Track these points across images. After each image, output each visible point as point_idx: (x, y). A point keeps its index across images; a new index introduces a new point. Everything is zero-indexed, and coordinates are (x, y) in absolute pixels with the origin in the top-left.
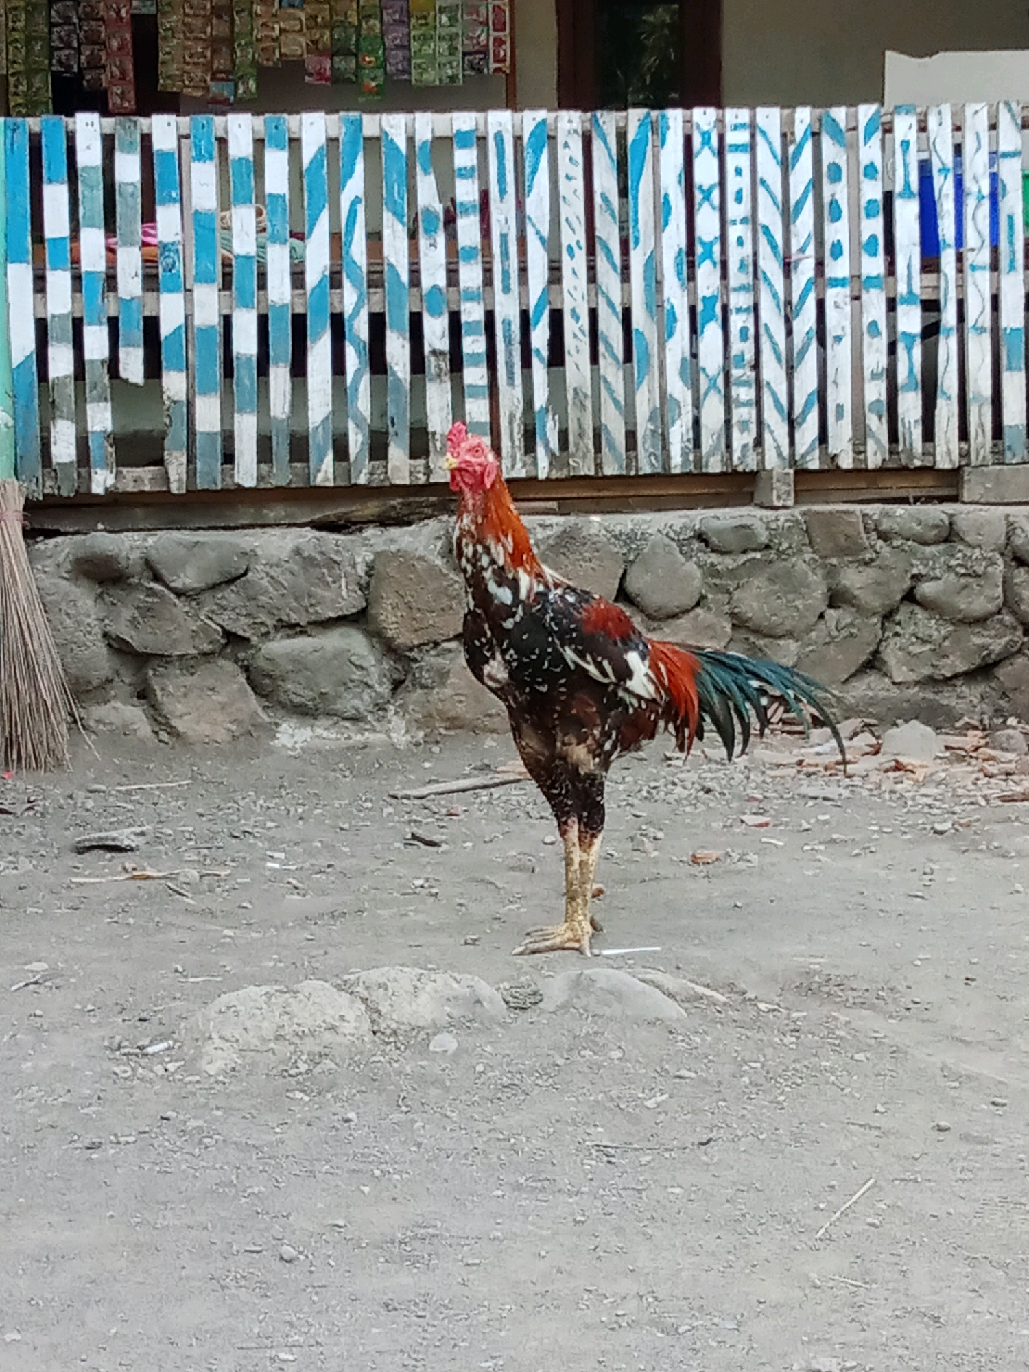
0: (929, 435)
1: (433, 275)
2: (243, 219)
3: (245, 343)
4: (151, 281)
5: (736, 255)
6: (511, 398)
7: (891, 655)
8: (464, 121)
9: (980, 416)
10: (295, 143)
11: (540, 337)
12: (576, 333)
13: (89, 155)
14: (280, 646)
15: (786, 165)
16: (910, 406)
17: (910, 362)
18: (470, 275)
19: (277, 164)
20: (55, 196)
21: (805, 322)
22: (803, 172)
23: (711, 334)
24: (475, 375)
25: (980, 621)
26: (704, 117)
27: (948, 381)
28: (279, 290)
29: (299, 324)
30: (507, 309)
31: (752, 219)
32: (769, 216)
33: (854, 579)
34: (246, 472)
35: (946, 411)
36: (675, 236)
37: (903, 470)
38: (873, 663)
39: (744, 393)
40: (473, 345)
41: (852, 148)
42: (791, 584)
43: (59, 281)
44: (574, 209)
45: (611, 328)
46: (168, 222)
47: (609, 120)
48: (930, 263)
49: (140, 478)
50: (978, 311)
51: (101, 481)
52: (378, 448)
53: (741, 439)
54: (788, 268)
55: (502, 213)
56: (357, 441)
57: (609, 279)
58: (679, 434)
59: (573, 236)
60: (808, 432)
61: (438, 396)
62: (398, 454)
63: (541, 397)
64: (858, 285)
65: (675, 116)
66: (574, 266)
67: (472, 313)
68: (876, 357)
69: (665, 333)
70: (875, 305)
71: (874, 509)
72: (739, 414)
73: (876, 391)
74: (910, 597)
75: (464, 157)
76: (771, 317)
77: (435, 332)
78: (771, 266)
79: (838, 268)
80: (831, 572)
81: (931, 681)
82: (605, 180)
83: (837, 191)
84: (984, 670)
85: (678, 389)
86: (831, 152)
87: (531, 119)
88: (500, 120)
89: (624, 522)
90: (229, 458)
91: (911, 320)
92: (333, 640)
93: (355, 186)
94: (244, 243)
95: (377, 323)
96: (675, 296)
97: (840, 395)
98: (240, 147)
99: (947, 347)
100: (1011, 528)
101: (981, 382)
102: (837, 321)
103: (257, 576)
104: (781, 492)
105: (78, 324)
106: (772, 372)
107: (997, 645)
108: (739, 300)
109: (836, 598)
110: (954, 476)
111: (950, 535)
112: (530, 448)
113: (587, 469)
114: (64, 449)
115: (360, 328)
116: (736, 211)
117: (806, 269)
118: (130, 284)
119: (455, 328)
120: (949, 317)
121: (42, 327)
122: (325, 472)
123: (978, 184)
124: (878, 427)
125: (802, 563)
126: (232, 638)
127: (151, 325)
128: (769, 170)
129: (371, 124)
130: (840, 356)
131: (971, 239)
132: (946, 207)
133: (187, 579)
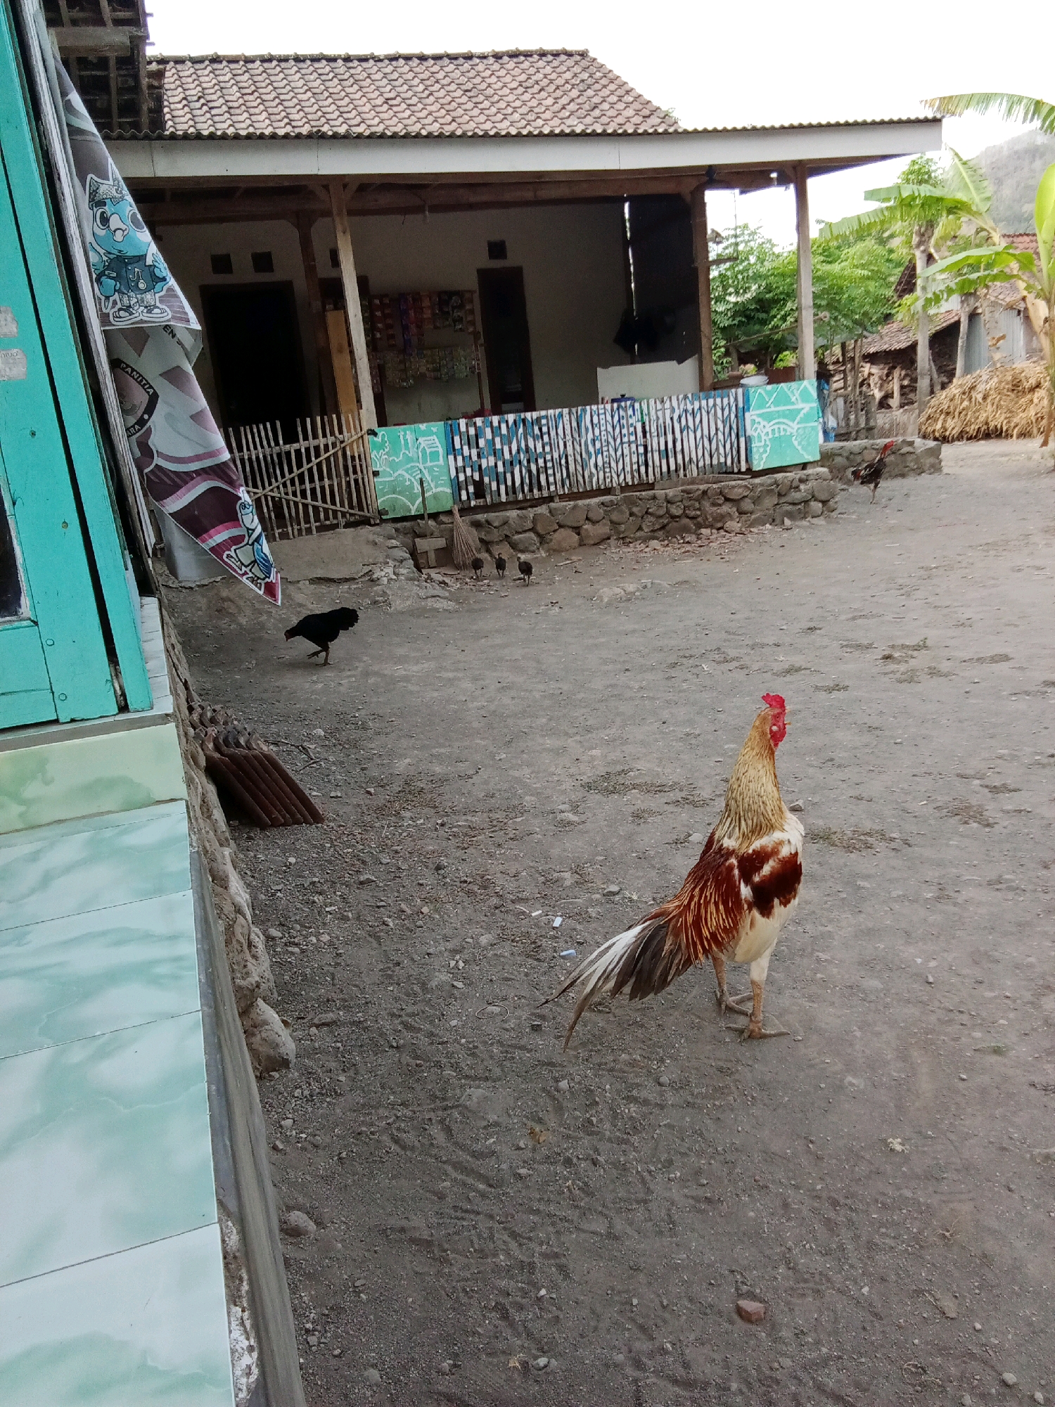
0: (647, 476)
1: (539, 450)
2: (498, 440)
3: (501, 469)
4: (479, 456)
5: (603, 438)
6: (558, 476)
7: (644, 527)
8: (543, 413)
9: (657, 470)
10: (507, 422)
11: (563, 461)
12: (571, 459)
13: (463, 429)
14: (516, 537)
15: (612, 417)
16: (643, 469)
17: (642, 459)
18: (547, 449)
19: (504, 426)
20: (457, 439)
21: (619, 453)
22: (616, 418)
23: (600, 456)
24: (550, 472)
25: (661, 517)
26: (594, 407)
27: (650, 463)
28: (507, 456)
29: (512, 463)
30: (556, 455)
31: (606, 430)
32: (610, 429)
33: (635, 510)
34: (504, 498)
35: (650, 470)
36: (590, 436)
37: (643, 484)
38: (640, 529)
39: (608, 470)
40: (549, 464)
41: (626, 411)
42: (622, 512)
43: (460, 458)
44: (568, 431)
45: (578, 458)
46: (482, 442)
47: (574, 410)
48: (645, 436)
49: (481, 502)
50: (655, 446)
51: (473, 503)
52: (531, 490)
53: (608, 480)
54: (615, 440)
55: (553, 433)
56: (526, 489)
57: (577, 447)
58: (595, 480)
59: (569, 437)
60: (622, 477)
61: (543, 478)
62: (535, 491)
63: (565, 475)
64: (630, 443)
65: (588, 407)
66: (569, 444)
67: (548, 457)
68: (635, 460)
69: (590, 458)
70: (634, 446)
71: (638, 493)
72: (607, 475)
73: (635, 467)
74: (647, 513)
75: (544, 421)
76: (612, 453)
77: (541, 462)
78: (611, 440)
79: (625, 439)
80: (630, 509)
81: (652, 531)
82: (574, 424)
83: (624, 422)
84: (663, 527)
85: (594, 470)
86: (622, 413)
87: (558, 411)
88: (551, 412)
89: (587, 501)
90: (499, 495)
91: (641, 450)
92: (527, 535)
93: (521, 430)
94: (498, 446)
95: (529, 461)
96: (591, 449)
97: (628, 469)
98: (495, 424)
99: (649, 455)
100: (666, 495)
101: (657, 463)
102: (626, 452)
103: (511, 522)
104: (618, 492)
105: (464, 468)
106: (613, 464)
107: (666, 521)
108: (605, 449)
109: (631, 514)
110: (653, 484)
111: (654, 498)
112: (563, 486)
113: (576, 491)
114: (464, 497)
115: (525, 463)
116: (603, 428)
117: (618, 441)
118: (475, 458)
119: (545, 462)
120: (649, 449)
121: (457, 469)
122: (520, 497)
123: (653, 417)
124: (636, 475)
125: (624, 508)
126: (506, 536)
127: (480, 466)
128: (609, 418)
129: (522, 415)
130: (627, 460)
131: (653, 430)
132: (647, 423)
133: (496, 524)
